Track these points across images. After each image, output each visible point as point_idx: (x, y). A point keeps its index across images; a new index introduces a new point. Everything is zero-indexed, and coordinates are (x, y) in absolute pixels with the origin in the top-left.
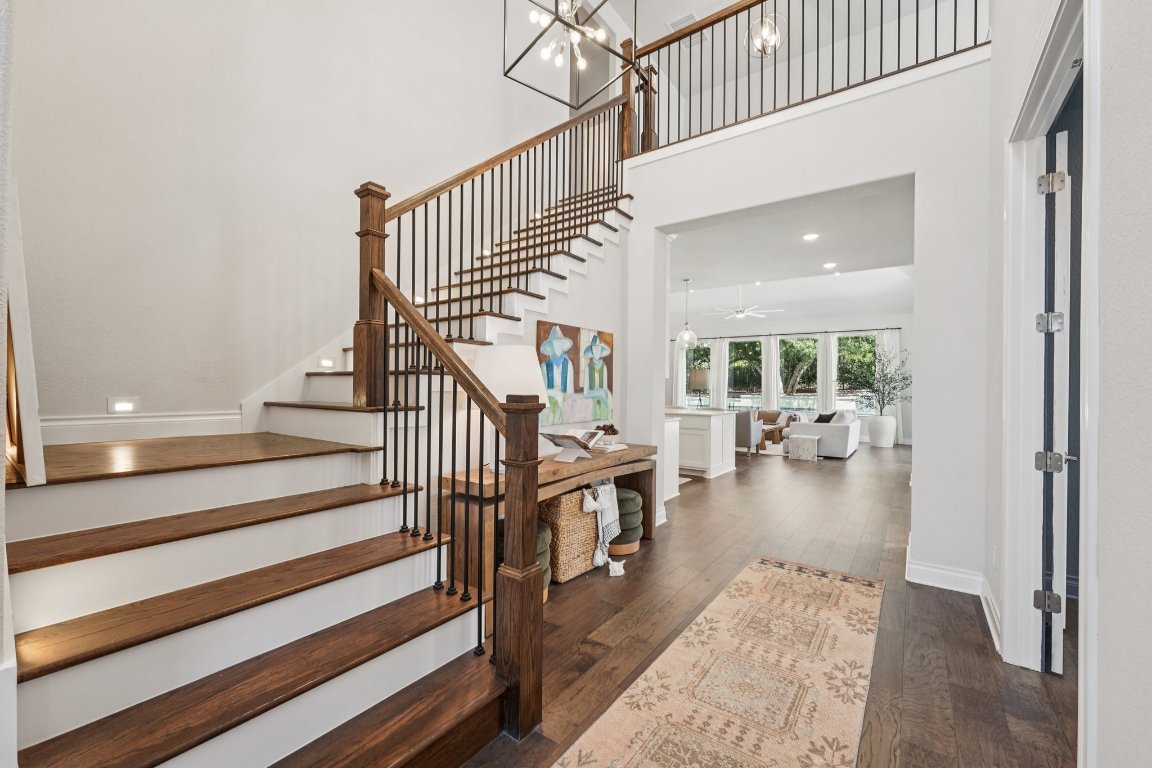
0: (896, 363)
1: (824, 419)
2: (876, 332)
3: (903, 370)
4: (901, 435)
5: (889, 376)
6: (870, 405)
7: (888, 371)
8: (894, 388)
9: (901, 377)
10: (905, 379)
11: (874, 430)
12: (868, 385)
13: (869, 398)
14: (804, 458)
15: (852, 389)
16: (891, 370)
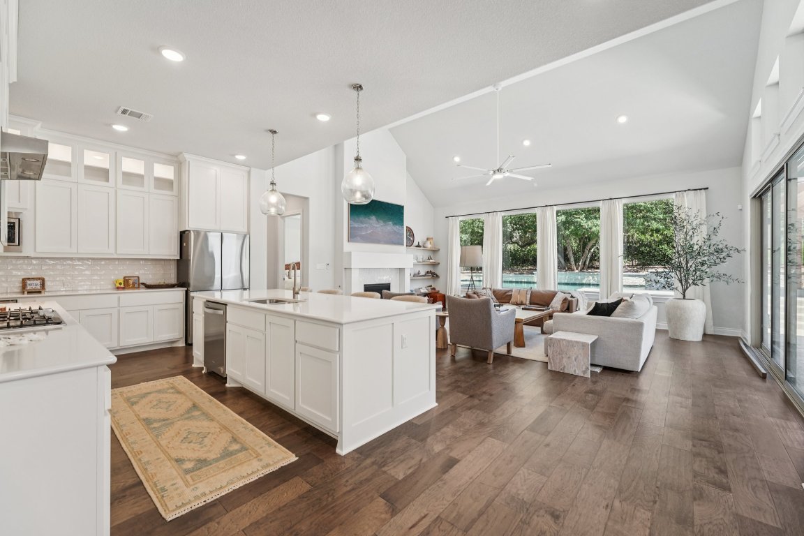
0: (704, 230)
1: (602, 310)
2: (673, 196)
3: (715, 240)
4: (711, 322)
5: (696, 247)
6: (669, 286)
7: (694, 241)
8: (702, 264)
9: (712, 249)
10: (719, 251)
11: (674, 317)
12: (665, 260)
13: (667, 277)
14: (570, 370)
15: (644, 265)
16: (698, 240)
